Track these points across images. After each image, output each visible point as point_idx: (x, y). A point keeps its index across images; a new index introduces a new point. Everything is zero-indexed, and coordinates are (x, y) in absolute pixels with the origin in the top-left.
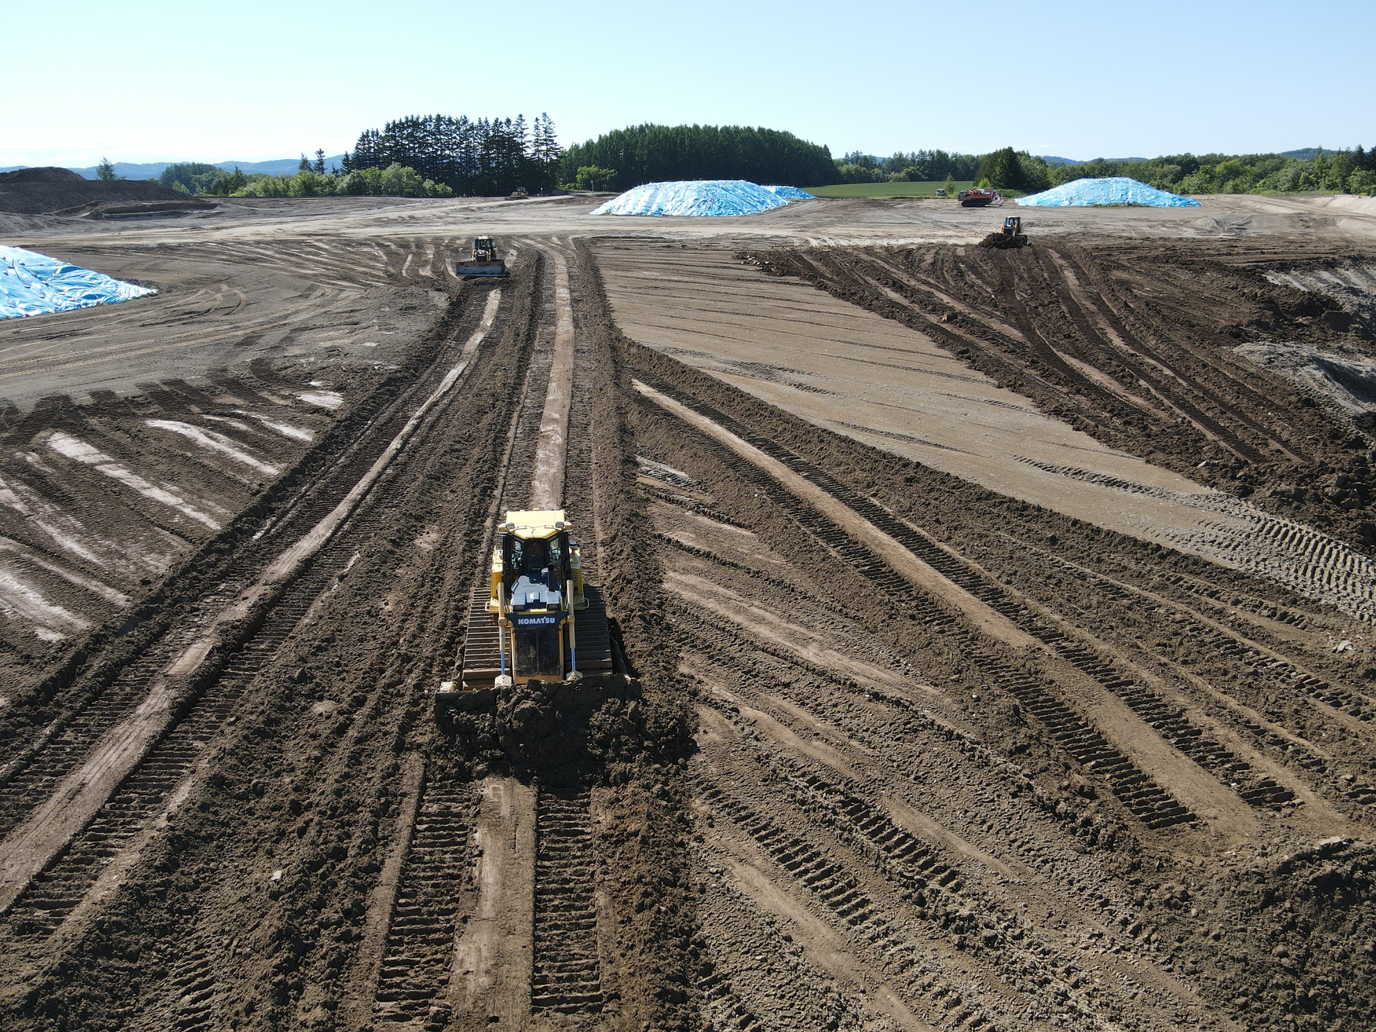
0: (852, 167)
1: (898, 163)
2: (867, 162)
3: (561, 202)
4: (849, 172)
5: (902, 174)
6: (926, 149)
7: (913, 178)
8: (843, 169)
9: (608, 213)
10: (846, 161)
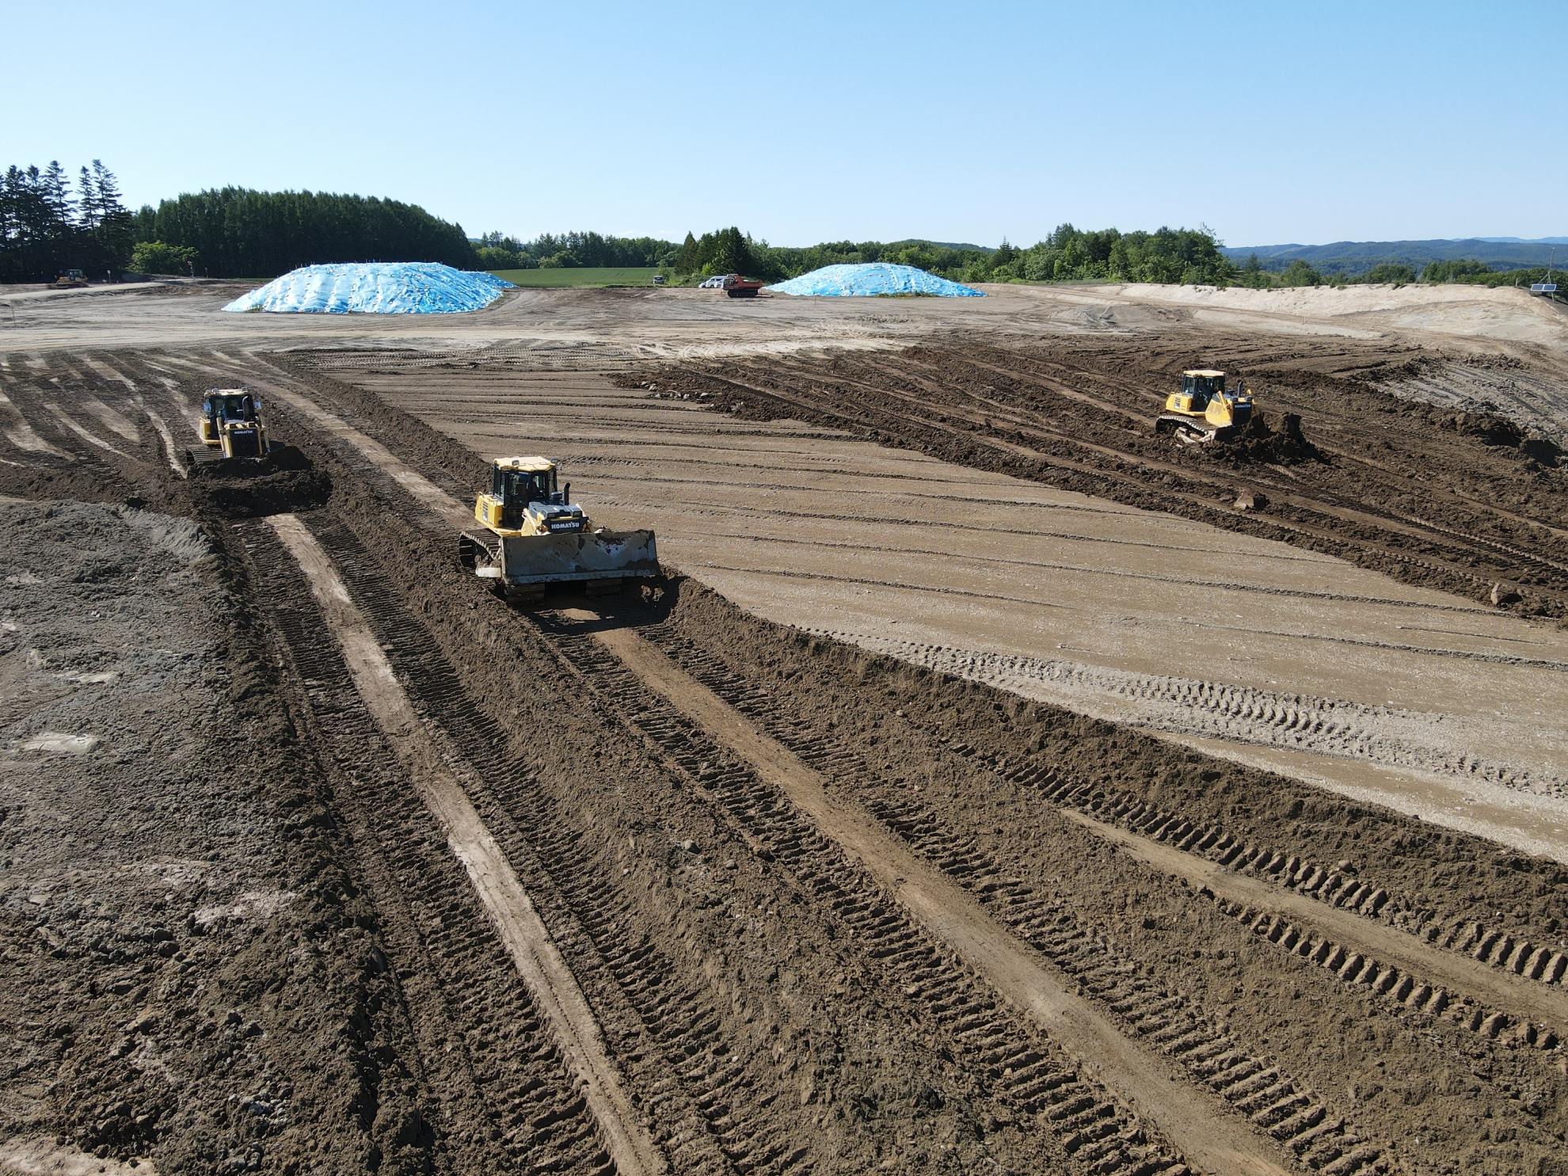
0: (492, 250)
1: (547, 247)
2: (511, 245)
3: (147, 292)
4: (489, 256)
5: (554, 259)
6: (578, 231)
7: (566, 263)
8: (483, 251)
9: (257, 309)
10: (485, 242)
